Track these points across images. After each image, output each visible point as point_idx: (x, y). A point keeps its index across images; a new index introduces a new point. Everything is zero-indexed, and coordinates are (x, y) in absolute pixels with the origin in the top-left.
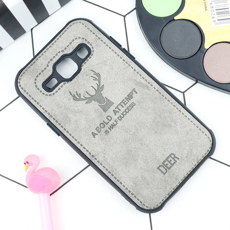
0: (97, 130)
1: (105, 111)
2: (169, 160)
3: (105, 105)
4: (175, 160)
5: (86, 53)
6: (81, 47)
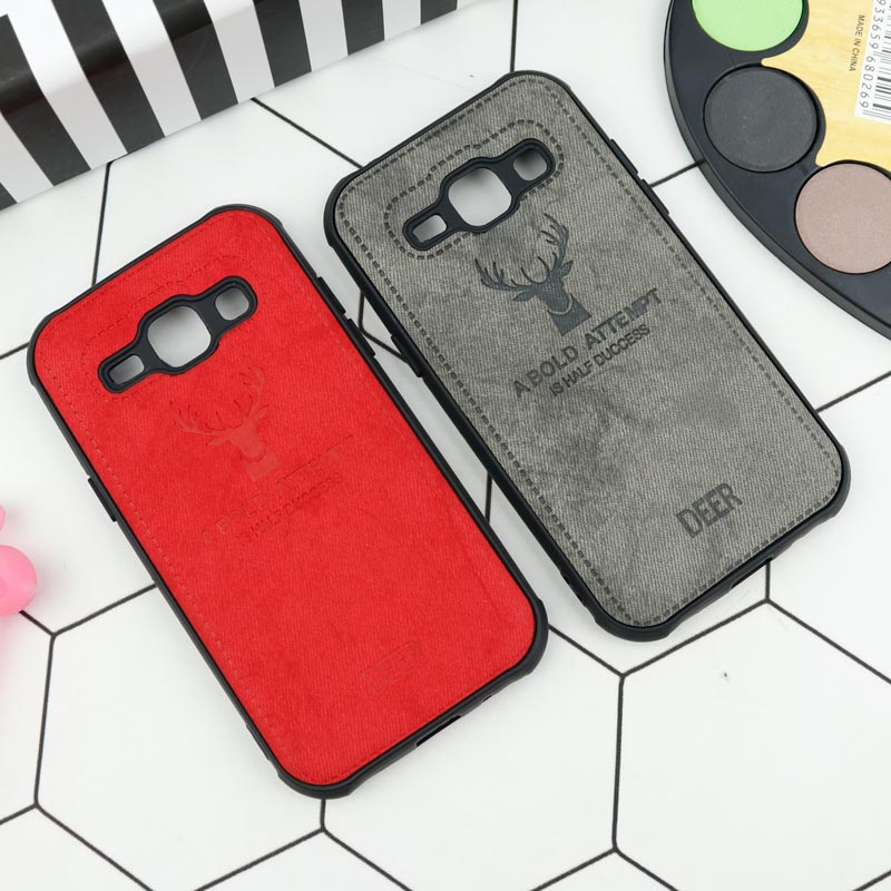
0: (532, 379)
1: (564, 330)
2: (713, 500)
3: (568, 314)
4: (730, 505)
5: (541, 168)
6: (529, 149)
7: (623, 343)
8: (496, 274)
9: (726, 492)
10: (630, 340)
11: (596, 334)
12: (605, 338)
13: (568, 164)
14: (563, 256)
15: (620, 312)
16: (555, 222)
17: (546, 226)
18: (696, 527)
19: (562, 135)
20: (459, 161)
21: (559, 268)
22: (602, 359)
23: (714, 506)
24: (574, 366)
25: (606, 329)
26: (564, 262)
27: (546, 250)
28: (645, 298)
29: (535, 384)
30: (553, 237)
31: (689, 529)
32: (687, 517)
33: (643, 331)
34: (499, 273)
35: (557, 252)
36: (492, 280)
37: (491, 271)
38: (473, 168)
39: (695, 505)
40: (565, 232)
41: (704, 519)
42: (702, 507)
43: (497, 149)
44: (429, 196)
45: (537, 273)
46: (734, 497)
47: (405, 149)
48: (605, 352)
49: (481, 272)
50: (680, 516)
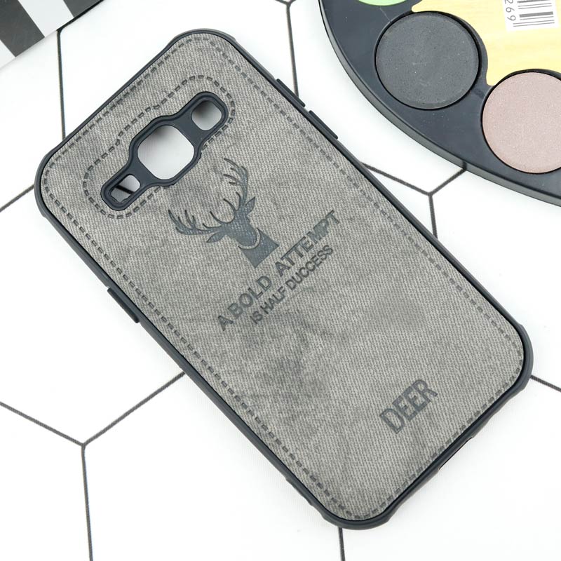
7: (310, 266)
8: (188, 221)
9: (421, 387)
10: (315, 262)
11: (285, 262)
12: (293, 264)
13: (239, 109)
14: (245, 194)
15: (304, 238)
16: (234, 164)
17: (227, 169)
18: (398, 423)
19: (232, 84)
20: (143, 123)
21: (244, 206)
22: (293, 283)
23: (412, 401)
24: (270, 293)
25: (294, 255)
26: (248, 199)
27: (231, 192)
28: (325, 220)
29: (237, 316)
30: (235, 179)
31: (393, 426)
32: (389, 415)
33: (327, 251)
34: (191, 220)
35: (240, 191)
36: (187, 226)
37: (183, 219)
38: (155, 128)
39: (396, 403)
40: (244, 172)
41: (405, 415)
42: (402, 405)
43: (174, 106)
44: (119, 160)
45: (225, 214)
46: (430, 391)
47: (94, 121)
48: (295, 276)
49: (174, 221)
50: (383, 415)
